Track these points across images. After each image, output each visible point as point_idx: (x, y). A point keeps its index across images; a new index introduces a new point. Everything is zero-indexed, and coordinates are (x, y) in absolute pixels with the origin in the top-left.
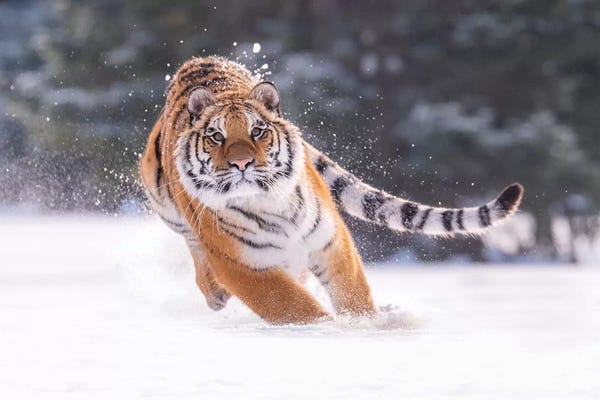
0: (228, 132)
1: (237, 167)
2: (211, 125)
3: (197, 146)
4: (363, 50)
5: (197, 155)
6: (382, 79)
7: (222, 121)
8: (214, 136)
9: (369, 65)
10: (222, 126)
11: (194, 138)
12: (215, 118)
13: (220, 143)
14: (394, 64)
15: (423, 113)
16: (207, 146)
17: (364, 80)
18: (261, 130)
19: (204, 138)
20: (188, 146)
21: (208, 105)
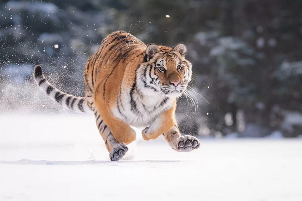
0: (168, 67)
1: (174, 85)
2: (158, 62)
3: (150, 71)
4: (258, 35)
5: (150, 75)
6: (266, 49)
7: (165, 62)
8: (160, 68)
9: (260, 43)
10: (165, 64)
11: (149, 67)
12: (160, 60)
13: (163, 72)
14: (272, 42)
15: (286, 66)
16: (156, 72)
17: (258, 50)
18: (180, 66)
19: (155, 68)
20: (146, 70)
21: (156, 53)
